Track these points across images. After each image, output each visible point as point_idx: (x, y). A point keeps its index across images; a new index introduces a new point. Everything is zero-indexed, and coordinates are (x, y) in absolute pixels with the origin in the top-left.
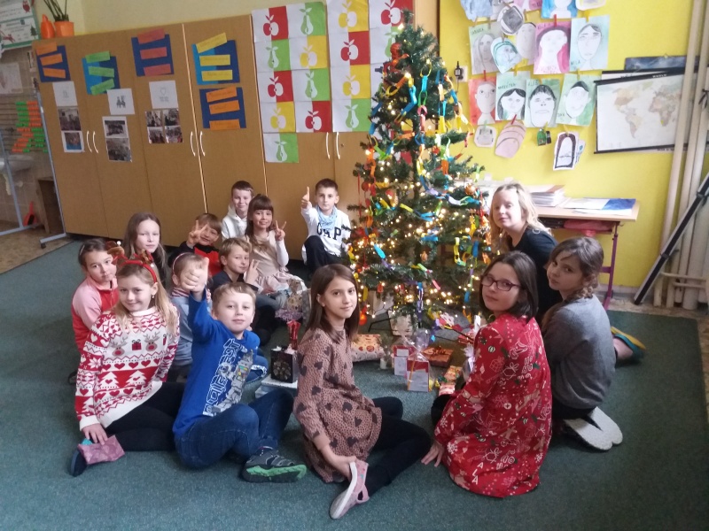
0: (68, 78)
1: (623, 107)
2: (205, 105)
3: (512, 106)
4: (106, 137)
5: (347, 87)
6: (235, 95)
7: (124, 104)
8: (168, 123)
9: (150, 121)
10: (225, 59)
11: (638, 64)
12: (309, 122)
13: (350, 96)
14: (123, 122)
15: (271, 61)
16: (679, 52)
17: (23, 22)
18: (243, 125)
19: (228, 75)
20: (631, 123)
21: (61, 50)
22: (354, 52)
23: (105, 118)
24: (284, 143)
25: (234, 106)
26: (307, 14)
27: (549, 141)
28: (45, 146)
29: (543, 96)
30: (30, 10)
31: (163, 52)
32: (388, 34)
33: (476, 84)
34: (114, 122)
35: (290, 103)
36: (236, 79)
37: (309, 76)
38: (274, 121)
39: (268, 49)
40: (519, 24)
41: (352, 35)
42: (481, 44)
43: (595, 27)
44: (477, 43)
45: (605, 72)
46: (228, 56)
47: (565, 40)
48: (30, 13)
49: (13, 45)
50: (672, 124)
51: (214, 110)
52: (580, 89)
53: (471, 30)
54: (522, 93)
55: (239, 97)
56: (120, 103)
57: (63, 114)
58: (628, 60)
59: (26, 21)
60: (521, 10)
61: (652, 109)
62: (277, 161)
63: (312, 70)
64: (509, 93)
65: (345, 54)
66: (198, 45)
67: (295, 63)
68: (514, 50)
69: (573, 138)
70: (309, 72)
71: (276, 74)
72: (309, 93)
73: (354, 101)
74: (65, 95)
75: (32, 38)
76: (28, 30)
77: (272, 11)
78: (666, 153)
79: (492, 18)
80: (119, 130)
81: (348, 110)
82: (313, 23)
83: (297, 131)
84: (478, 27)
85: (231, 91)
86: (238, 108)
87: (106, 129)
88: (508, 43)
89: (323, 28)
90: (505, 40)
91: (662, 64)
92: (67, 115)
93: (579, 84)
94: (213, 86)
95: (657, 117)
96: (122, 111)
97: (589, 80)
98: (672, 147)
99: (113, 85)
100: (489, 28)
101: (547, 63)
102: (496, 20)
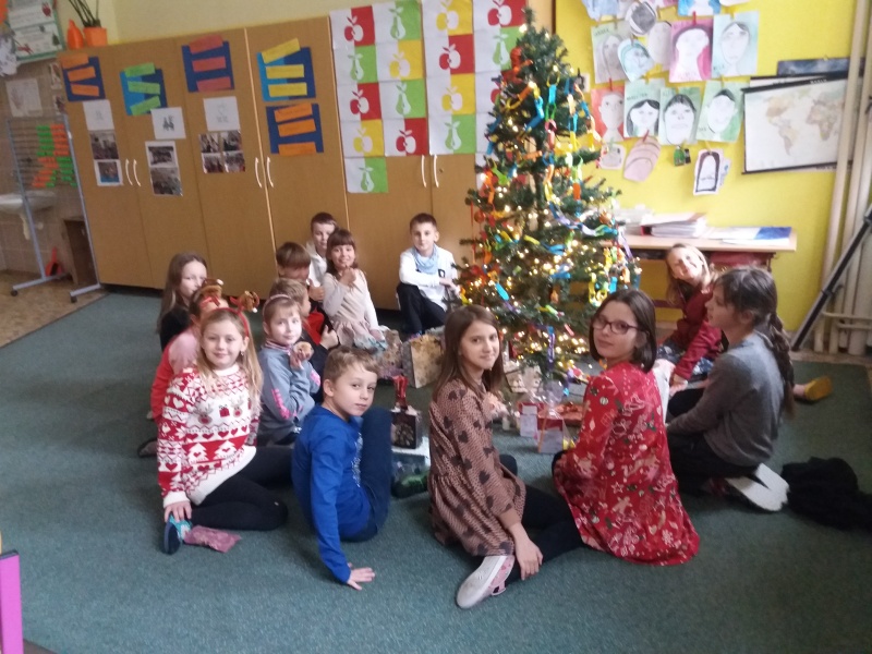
0: (102, 96)
1: (776, 119)
2: (273, 125)
3: (643, 120)
4: (150, 165)
5: (447, 100)
6: (310, 112)
7: (172, 126)
8: (228, 147)
9: (205, 146)
10: (298, 70)
11: (793, 68)
12: (401, 144)
13: (451, 112)
14: (171, 148)
15: (354, 72)
16: (841, 53)
17: (42, 29)
19: (302, 89)
20: (786, 138)
21: (94, 62)
22: (455, 59)
23: (148, 144)
24: (370, 169)
25: (309, 126)
26: (398, 14)
27: (688, 160)
28: (74, 178)
29: (680, 107)
30: (52, 14)
31: (220, 63)
32: (496, 37)
33: (600, 95)
34: (159, 148)
35: (378, 122)
36: (311, 93)
37: (399, 88)
38: (358, 143)
39: (350, 57)
40: (652, 23)
41: (453, 39)
42: (606, 47)
43: (742, 26)
44: (601, 47)
45: (753, 78)
46: (301, 67)
47: (705, 41)
48: (52, 18)
49: (31, 57)
50: (833, 138)
51: (284, 131)
52: (724, 98)
53: (594, 30)
54: (655, 105)
55: (316, 115)
56: (168, 124)
57: (97, 140)
58: (781, 64)
59: (48, 28)
60: (654, 7)
61: (810, 120)
62: (361, 191)
63: (403, 81)
64: (639, 105)
65: (444, 61)
66: (264, 54)
67: (383, 74)
68: (646, 53)
69: (716, 156)
70: (400, 84)
71: (360, 86)
72: (400, 108)
73: (456, 117)
74: (99, 116)
75: (54, 48)
76: (48, 39)
77: (355, 12)
78: (827, 171)
79: (619, 16)
80: (166, 157)
81: (447, 128)
82: (405, 24)
83: (386, 155)
84: (602, 27)
85: (305, 108)
86: (313, 129)
87: (149, 156)
88: (638, 46)
89: (417, 31)
90: (635, 41)
91: (822, 68)
92: (101, 141)
93: (724, 93)
94: (284, 103)
95: (816, 129)
96: (170, 134)
97: (735, 88)
98: (834, 164)
99: (159, 104)
100: (616, 28)
101: (685, 69)
102: (623, 19)
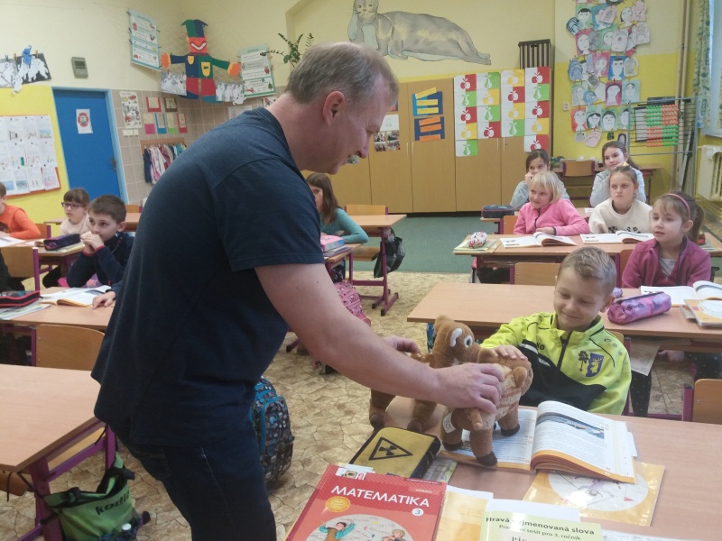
2: (417, 127)
3: (594, 121)
6: (439, 120)
8: (390, 138)
9: (376, 138)
10: (435, 102)
11: (653, 101)
12: (486, 133)
13: (513, 119)
15: (464, 103)
16: (672, 95)
17: (263, 80)
18: (443, 137)
19: (436, 110)
22: (516, 97)
24: (469, 145)
25: (438, 127)
26: (489, 78)
29: (609, 116)
30: (270, 73)
32: (535, 88)
33: (575, 111)
35: (475, 124)
36: (441, 112)
37: (487, 109)
38: (464, 134)
39: (462, 96)
40: (597, 83)
41: (515, 88)
42: (577, 92)
43: (633, 84)
44: (575, 92)
46: (436, 100)
47: (619, 90)
48: (269, 75)
49: (254, 95)
51: (423, 130)
52: (627, 112)
54: (598, 115)
55: (442, 122)
58: (649, 99)
59: (266, 79)
60: (597, 76)
62: (463, 155)
63: (489, 106)
64: (592, 115)
65: (510, 98)
66: (416, 95)
67: (479, 103)
68: (594, 94)
69: (625, 135)
70: (487, 107)
71: (467, 109)
72: (487, 118)
73: (514, 121)
75: (270, 90)
76: (266, 85)
77: (467, 76)
81: (511, 126)
82: (491, 82)
83: (478, 138)
85: (437, 119)
86: (440, 128)
88: (591, 91)
89: (498, 85)
91: (664, 100)
93: (627, 110)
94: (425, 117)
101: (612, 99)
102: (584, 81)
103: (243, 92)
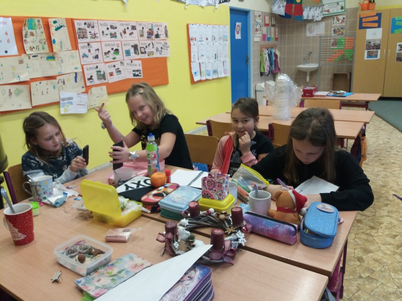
0: (379, 26)
4: (397, 51)
17: (338, 4)
21: (379, 15)
23: (398, 44)
28: (352, 57)
49: (329, 14)
57: (370, 43)
59: (340, 3)
74: (374, 35)
75: (341, 11)
76: (339, 7)
87: (398, 48)
92: (372, 44)
103: (322, 12)
